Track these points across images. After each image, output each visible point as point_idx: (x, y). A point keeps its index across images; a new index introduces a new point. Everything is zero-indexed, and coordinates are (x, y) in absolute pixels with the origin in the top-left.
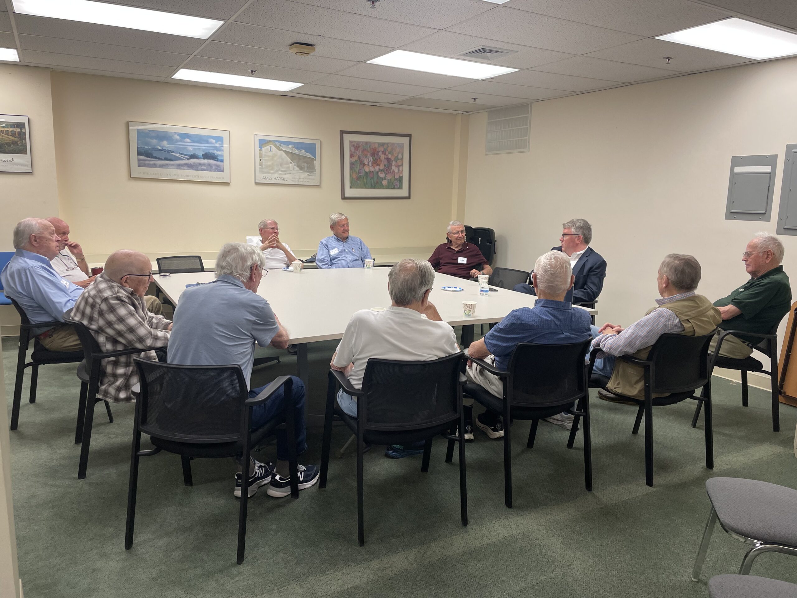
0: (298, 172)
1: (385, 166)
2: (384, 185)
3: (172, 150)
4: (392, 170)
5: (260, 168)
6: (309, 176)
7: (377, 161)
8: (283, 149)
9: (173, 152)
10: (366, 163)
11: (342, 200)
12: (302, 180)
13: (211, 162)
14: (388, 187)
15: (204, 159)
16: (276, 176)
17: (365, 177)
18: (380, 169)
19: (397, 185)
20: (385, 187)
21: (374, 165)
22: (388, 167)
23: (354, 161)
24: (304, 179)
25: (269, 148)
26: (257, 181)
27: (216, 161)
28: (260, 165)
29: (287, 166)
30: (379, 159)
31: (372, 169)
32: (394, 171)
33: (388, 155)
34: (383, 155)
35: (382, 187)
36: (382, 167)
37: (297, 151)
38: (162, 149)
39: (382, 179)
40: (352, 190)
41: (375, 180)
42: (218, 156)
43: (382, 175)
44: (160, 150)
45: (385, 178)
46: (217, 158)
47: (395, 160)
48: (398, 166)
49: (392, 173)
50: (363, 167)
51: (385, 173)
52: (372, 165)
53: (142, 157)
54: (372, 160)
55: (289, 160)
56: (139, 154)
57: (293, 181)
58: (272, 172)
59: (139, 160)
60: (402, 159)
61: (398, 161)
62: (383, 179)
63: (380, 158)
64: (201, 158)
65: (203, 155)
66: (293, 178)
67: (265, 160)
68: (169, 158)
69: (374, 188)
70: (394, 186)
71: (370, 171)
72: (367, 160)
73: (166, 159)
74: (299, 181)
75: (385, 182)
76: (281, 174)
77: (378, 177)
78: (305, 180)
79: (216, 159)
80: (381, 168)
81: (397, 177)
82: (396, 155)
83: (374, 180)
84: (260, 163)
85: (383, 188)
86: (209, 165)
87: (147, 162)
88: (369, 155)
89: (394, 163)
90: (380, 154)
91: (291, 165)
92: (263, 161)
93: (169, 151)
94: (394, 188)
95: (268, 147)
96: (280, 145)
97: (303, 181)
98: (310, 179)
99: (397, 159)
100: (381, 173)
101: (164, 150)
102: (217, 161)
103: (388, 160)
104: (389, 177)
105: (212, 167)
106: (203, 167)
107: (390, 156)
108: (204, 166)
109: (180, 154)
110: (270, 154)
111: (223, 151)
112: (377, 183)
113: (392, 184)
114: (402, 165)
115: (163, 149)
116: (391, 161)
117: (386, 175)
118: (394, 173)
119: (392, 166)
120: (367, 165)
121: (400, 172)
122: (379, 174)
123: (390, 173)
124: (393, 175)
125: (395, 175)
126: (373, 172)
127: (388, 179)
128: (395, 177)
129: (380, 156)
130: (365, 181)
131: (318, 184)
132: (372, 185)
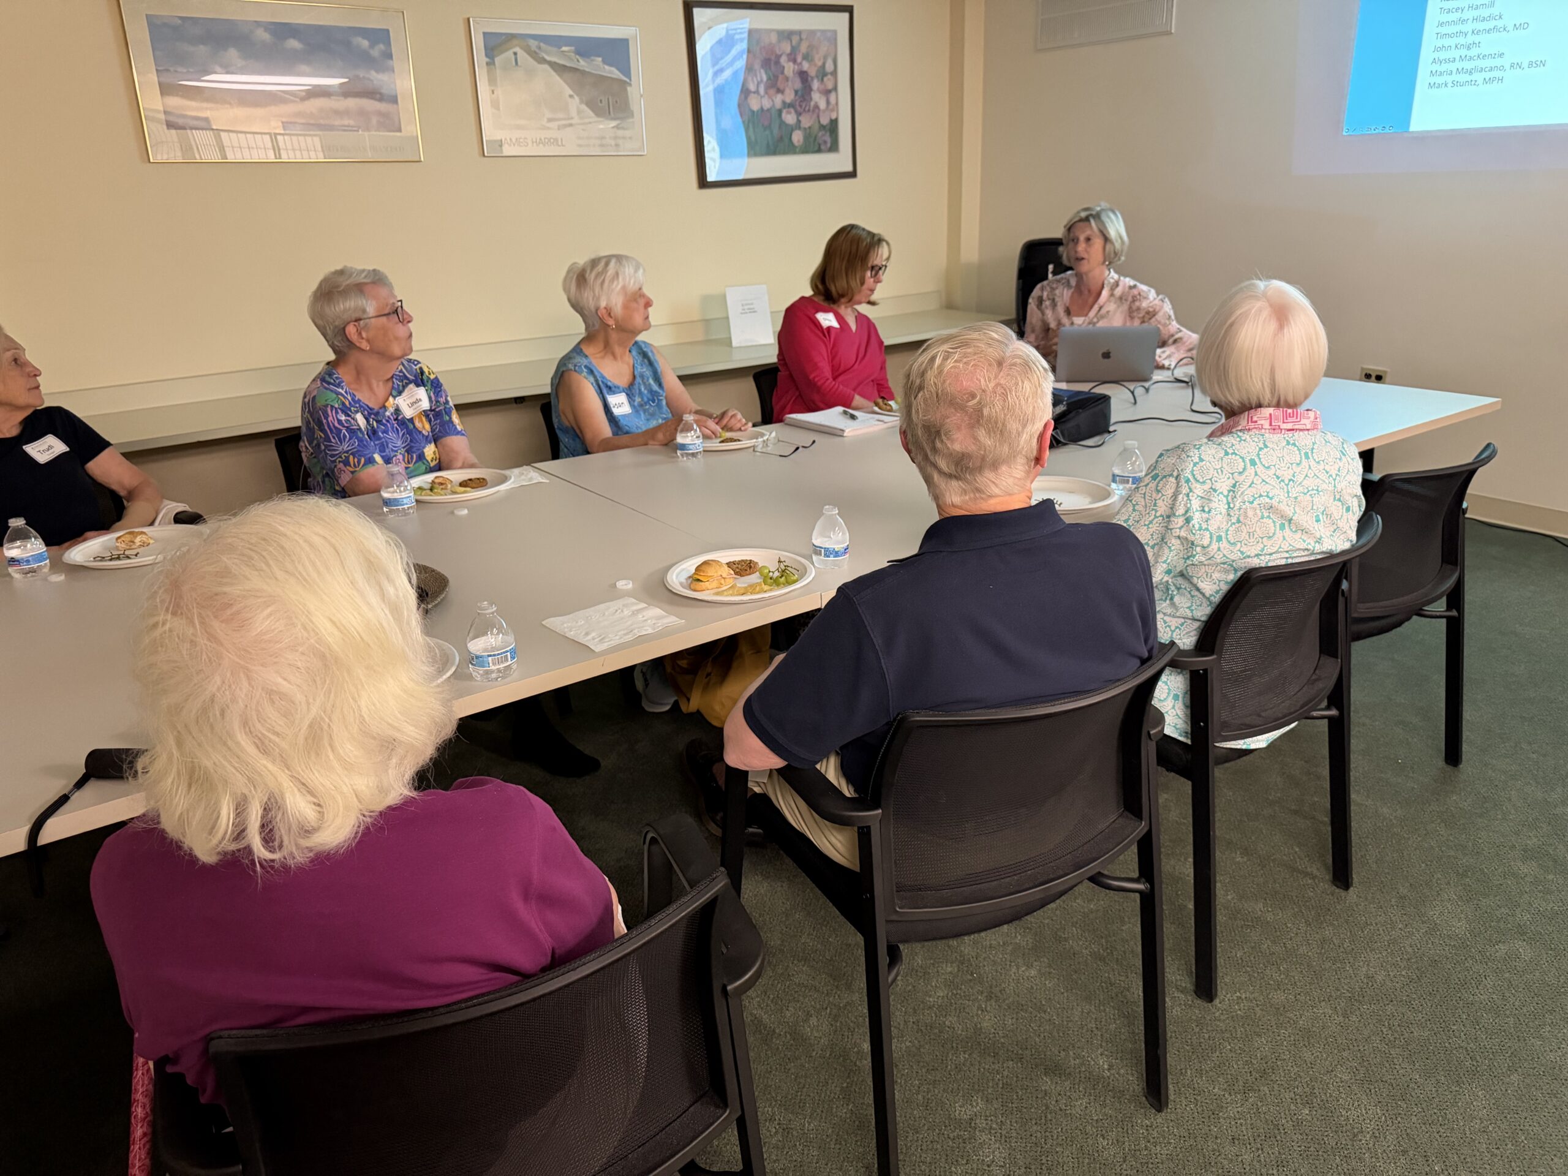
0: (590, 120)
1: (796, 92)
2: (796, 145)
4: (812, 104)
5: (494, 115)
6: (617, 129)
7: (777, 80)
8: (548, 58)
10: (752, 87)
11: (701, 192)
12: (601, 142)
13: (367, 103)
14: (806, 149)
15: (345, 96)
16: (536, 134)
17: (751, 126)
18: (784, 102)
19: (825, 142)
20: (798, 150)
21: (772, 91)
22: (803, 96)
24: (604, 137)
25: (512, 56)
27: (377, 100)
28: (491, 107)
29: (563, 105)
30: (781, 77)
31: (767, 104)
32: (817, 107)
33: (801, 63)
34: (791, 64)
35: (792, 149)
36: (789, 96)
37: (581, 62)
39: (791, 129)
40: (723, 161)
41: (776, 131)
42: (382, 87)
43: (790, 118)
45: (798, 125)
46: (380, 94)
47: (817, 77)
48: (827, 93)
49: (813, 111)
51: (796, 111)
52: (766, 93)
54: (765, 78)
55: (565, 87)
57: (580, 146)
58: (527, 123)
60: (834, 73)
61: (825, 79)
62: (794, 128)
63: (783, 73)
64: (337, 95)
66: (579, 138)
67: (504, 91)
69: (775, 153)
70: (820, 145)
71: (762, 108)
74: (593, 145)
75: (797, 137)
76: (549, 129)
77: (782, 123)
78: (609, 143)
79: (379, 96)
80: (788, 100)
81: (825, 121)
82: (820, 63)
83: (772, 133)
85: (795, 153)
89: (816, 85)
90: (783, 60)
91: (570, 101)
92: (500, 92)
94: (819, 151)
95: (510, 53)
96: (539, 48)
97: (604, 145)
98: (619, 138)
99: (822, 74)
100: (789, 113)
102: (381, 100)
103: (803, 75)
104: (805, 121)
105: (370, 119)
106: (345, 121)
107: (806, 66)
108: (349, 118)
112: (781, 139)
113: (815, 140)
114: (835, 88)
116: (809, 79)
117: (800, 118)
118: (817, 111)
119: (812, 93)
120: (754, 93)
121: (831, 107)
122: (784, 115)
123: (809, 111)
124: (815, 115)
125: (818, 117)
126: (768, 110)
127: (805, 129)
128: (819, 122)
129: (784, 67)
130: (753, 137)
131: (643, 152)
132: (768, 145)
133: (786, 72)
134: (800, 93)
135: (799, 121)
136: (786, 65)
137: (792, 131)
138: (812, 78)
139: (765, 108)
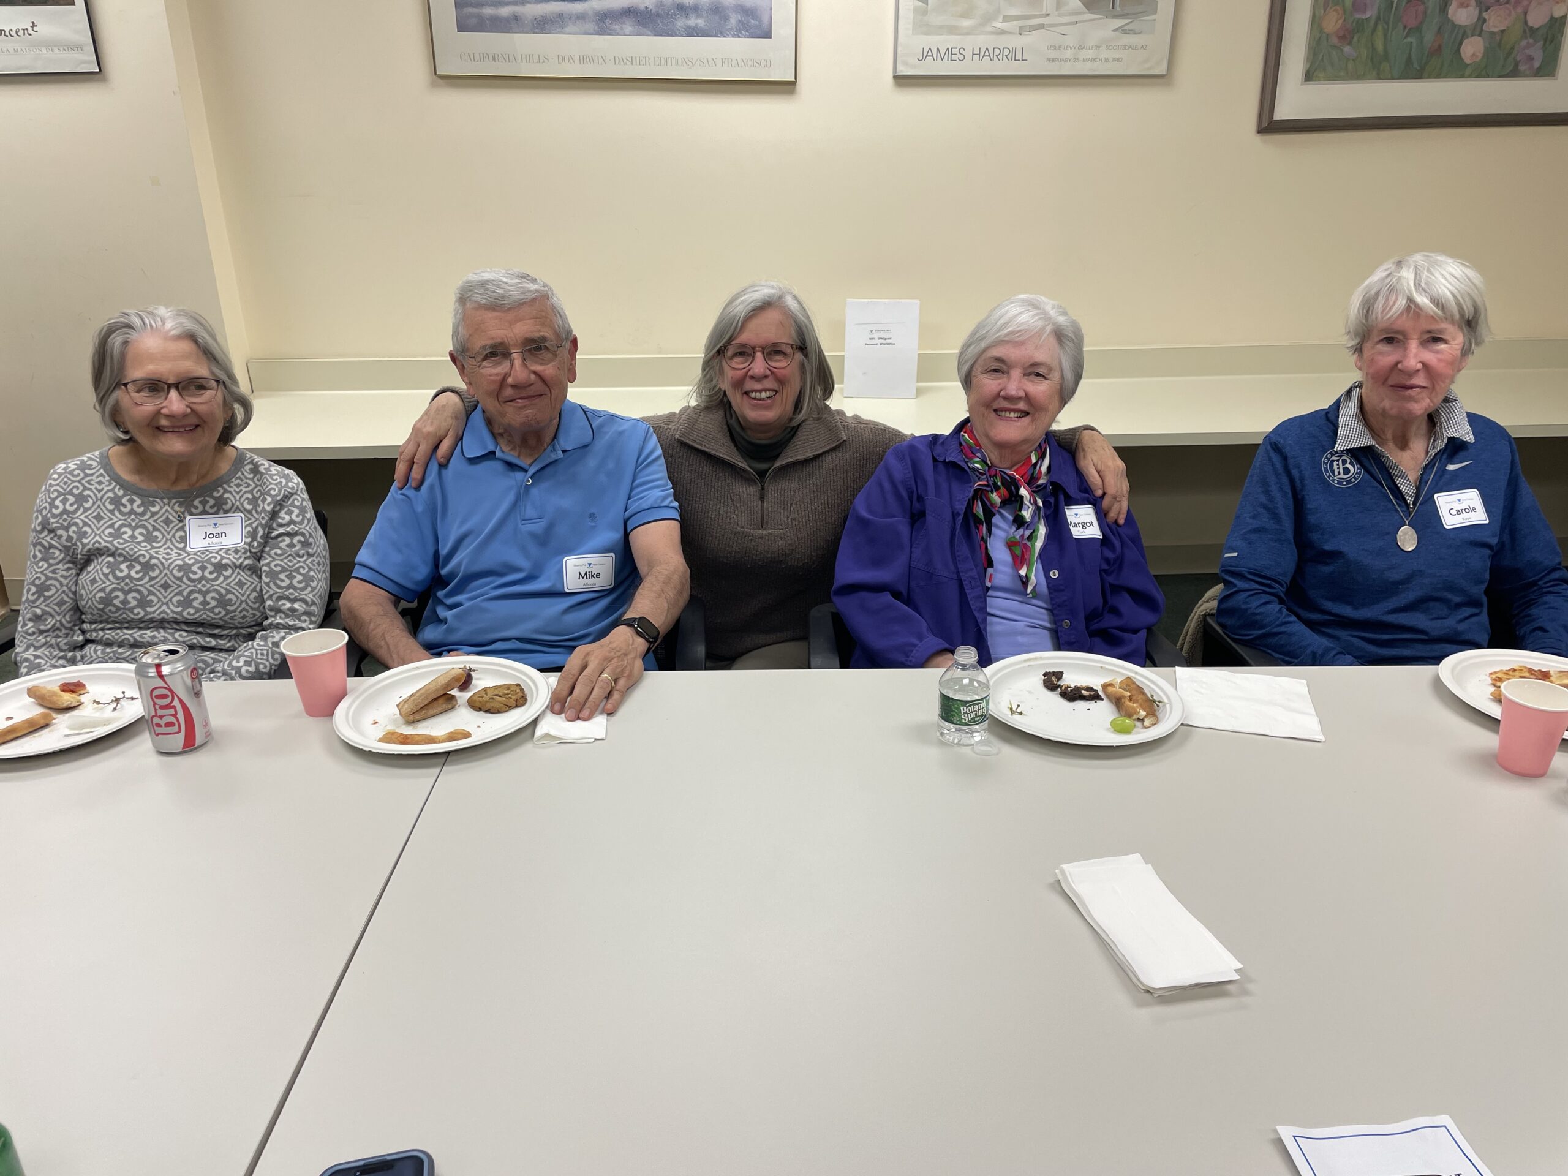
0: (1074, 19)
2: (1468, 61)
5: (916, 10)
6: (1125, 32)
11: (1258, 139)
12: (1090, 54)
14: (1483, 71)
16: (982, 41)
17: (1380, 28)
19: (1530, 58)
20: (1468, 72)
24: (1098, 47)
26: (904, 71)
35: (1457, 69)
39: (1462, 34)
40: (1312, 87)
41: (1429, 36)
43: (1462, 15)
45: (1478, 28)
49: (1518, 3)
51: (1479, 3)
57: (1049, 60)
58: (966, 23)
62: (1469, 32)
66: (1053, 48)
69: (1419, 75)
70: (1517, 64)
74: (1076, 60)
75: (1472, 49)
76: (1003, 32)
77: (1445, 23)
78: (1104, 54)
81: (1537, 19)
83: (1421, 40)
85: (1462, 76)
94: (1514, 73)
97: (1094, 60)
98: (1124, 47)
104: (1497, 20)
112: (1438, 50)
113: (1509, 53)
117: (1485, 15)
118: (1525, 2)
122: (1451, 10)
123: (1508, 2)
124: (1520, 10)
125: (1526, 14)
127: (1493, 33)
128: (1526, 22)
130: (1380, 47)
131: (1161, 70)
132: (1409, 61)
135: (1482, 21)
137: (1465, 36)
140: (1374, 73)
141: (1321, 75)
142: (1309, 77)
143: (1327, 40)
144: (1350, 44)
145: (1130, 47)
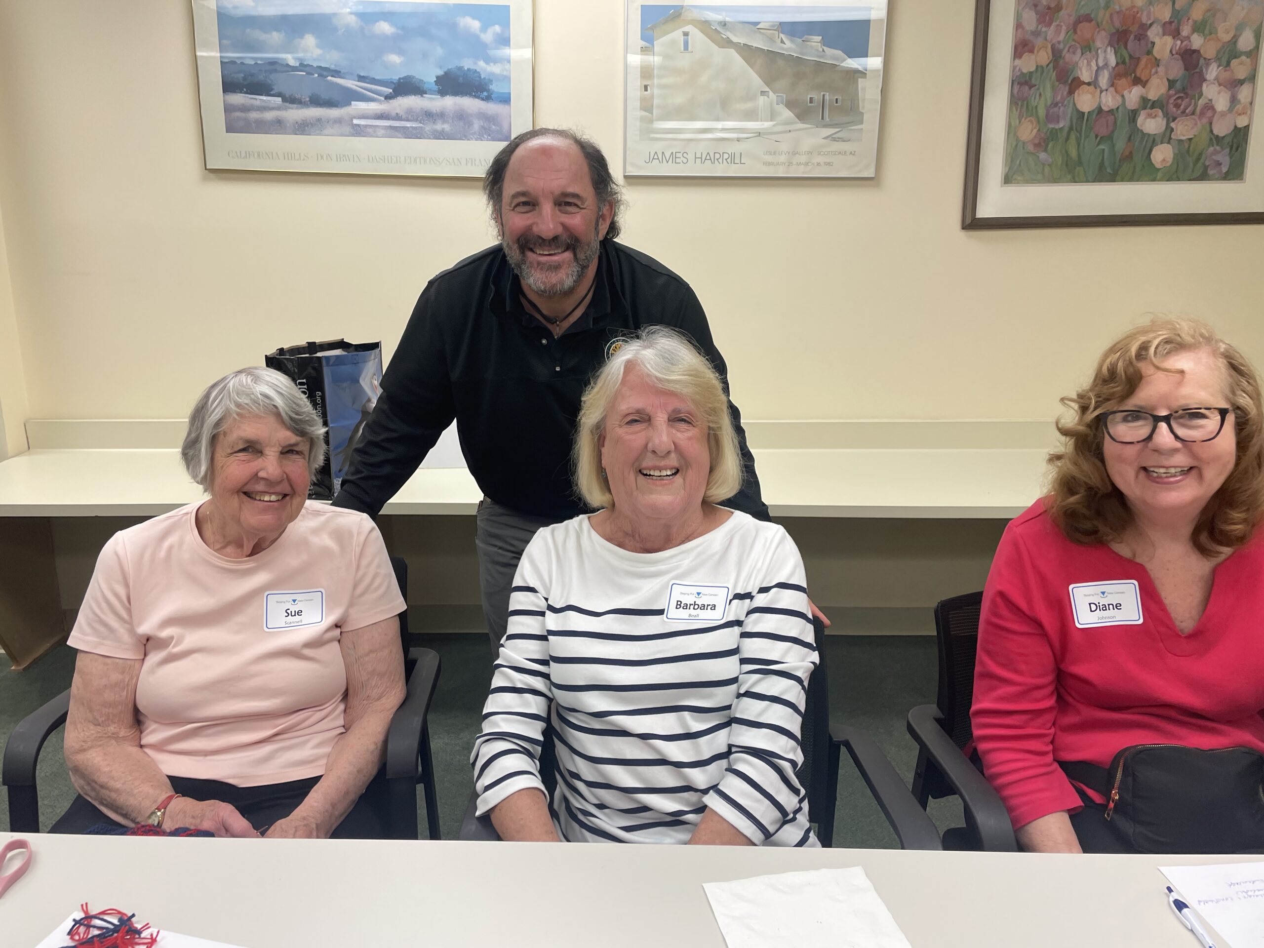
0: (788, 128)
1: (1171, 83)
2: (1158, 166)
3: (333, 67)
4: (1201, 102)
5: (642, 119)
6: (834, 140)
7: (1137, 66)
8: (735, 40)
9: (336, 73)
10: (1085, 75)
11: (963, 234)
12: (803, 159)
13: (469, 103)
14: (1174, 174)
15: (443, 93)
16: (702, 146)
17: (1073, 136)
18: (1144, 100)
19: (1219, 164)
20: (1159, 175)
21: (1123, 82)
22: (1184, 90)
23: (1033, 69)
24: (810, 153)
25: (682, 38)
26: (633, 171)
27: (483, 99)
28: (643, 108)
29: (749, 105)
30: (1144, 58)
31: (1109, 101)
32: (1210, 107)
33: (1188, 38)
34: (1169, 40)
35: (1149, 173)
36: (1156, 89)
37: (788, 44)
38: (301, 65)
39: (1153, 141)
40: (1011, 189)
41: (1121, 144)
42: (491, 81)
44: (294, 69)
45: (1167, 136)
46: (488, 91)
47: (1218, 59)
49: (1202, 114)
50: (1071, 92)
51: (1166, 115)
52: (1112, 85)
53: (238, 99)
54: (1113, 61)
55: (756, 81)
56: (229, 87)
57: (765, 163)
59: (229, 109)
60: (1254, 53)
61: (1234, 63)
62: (1158, 140)
63: (1149, 52)
64: (432, 92)
65: (439, 80)
66: (768, 153)
67: (662, 87)
68: (325, 96)
69: (1113, 178)
70: (1206, 168)
71: (1100, 110)
72: (1089, 64)
73: (316, 101)
74: (788, 164)
75: (1162, 155)
76: (721, 139)
77: (1135, 132)
78: (817, 159)
79: (485, 94)
80: (1153, 96)
81: (1222, 129)
82: (1226, 38)
83: (1112, 147)
84: (643, 100)
85: (1154, 180)
86: (461, 116)
87: (254, 115)
88: (1101, 40)
89: (1213, 71)
90: (1154, 34)
91: (762, 100)
92: (656, 91)
93: (324, 72)
94: (1203, 177)
95: (677, 35)
96: (724, 25)
98: (834, 153)
99: (1229, 54)
100: (1150, 116)
101: (308, 69)
102: (488, 99)
103: (1190, 56)
104: (1184, 129)
105: (470, 124)
106: (439, 126)
107: (1197, 42)
108: (444, 122)
109: (361, 78)
110: (684, 61)
111: (509, 61)
112: (1130, 157)
113: (1198, 159)
114: (1251, 79)
115: (303, 66)
116: (1202, 61)
117: (1173, 125)
118: (1209, 114)
119: (1204, 85)
120: (1089, 84)
121: (1239, 107)
122: (1140, 121)
123: (1193, 113)
124: (1205, 121)
125: (1211, 123)
126: (1111, 112)
127: (1180, 141)
128: (1211, 131)
129: (1153, 44)
130: (1073, 153)
131: (870, 173)
132: (1102, 166)
133: (1156, 52)
134: (1178, 85)
135: (1169, 130)
136: (1157, 40)
137: (1154, 143)
138: (1208, 62)
139: (1105, 109)
140: (1069, 177)
141: (1020, 178)
142: (1008, 180)
143: (1024, 148)
144: (1045, 150)
145: (840, 153)
